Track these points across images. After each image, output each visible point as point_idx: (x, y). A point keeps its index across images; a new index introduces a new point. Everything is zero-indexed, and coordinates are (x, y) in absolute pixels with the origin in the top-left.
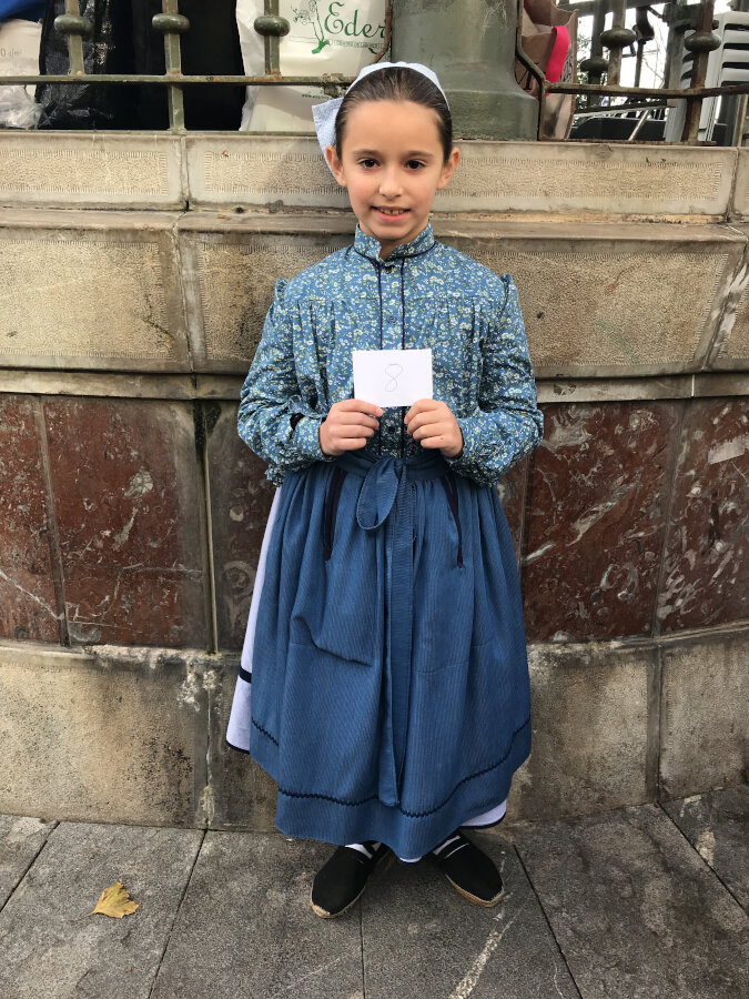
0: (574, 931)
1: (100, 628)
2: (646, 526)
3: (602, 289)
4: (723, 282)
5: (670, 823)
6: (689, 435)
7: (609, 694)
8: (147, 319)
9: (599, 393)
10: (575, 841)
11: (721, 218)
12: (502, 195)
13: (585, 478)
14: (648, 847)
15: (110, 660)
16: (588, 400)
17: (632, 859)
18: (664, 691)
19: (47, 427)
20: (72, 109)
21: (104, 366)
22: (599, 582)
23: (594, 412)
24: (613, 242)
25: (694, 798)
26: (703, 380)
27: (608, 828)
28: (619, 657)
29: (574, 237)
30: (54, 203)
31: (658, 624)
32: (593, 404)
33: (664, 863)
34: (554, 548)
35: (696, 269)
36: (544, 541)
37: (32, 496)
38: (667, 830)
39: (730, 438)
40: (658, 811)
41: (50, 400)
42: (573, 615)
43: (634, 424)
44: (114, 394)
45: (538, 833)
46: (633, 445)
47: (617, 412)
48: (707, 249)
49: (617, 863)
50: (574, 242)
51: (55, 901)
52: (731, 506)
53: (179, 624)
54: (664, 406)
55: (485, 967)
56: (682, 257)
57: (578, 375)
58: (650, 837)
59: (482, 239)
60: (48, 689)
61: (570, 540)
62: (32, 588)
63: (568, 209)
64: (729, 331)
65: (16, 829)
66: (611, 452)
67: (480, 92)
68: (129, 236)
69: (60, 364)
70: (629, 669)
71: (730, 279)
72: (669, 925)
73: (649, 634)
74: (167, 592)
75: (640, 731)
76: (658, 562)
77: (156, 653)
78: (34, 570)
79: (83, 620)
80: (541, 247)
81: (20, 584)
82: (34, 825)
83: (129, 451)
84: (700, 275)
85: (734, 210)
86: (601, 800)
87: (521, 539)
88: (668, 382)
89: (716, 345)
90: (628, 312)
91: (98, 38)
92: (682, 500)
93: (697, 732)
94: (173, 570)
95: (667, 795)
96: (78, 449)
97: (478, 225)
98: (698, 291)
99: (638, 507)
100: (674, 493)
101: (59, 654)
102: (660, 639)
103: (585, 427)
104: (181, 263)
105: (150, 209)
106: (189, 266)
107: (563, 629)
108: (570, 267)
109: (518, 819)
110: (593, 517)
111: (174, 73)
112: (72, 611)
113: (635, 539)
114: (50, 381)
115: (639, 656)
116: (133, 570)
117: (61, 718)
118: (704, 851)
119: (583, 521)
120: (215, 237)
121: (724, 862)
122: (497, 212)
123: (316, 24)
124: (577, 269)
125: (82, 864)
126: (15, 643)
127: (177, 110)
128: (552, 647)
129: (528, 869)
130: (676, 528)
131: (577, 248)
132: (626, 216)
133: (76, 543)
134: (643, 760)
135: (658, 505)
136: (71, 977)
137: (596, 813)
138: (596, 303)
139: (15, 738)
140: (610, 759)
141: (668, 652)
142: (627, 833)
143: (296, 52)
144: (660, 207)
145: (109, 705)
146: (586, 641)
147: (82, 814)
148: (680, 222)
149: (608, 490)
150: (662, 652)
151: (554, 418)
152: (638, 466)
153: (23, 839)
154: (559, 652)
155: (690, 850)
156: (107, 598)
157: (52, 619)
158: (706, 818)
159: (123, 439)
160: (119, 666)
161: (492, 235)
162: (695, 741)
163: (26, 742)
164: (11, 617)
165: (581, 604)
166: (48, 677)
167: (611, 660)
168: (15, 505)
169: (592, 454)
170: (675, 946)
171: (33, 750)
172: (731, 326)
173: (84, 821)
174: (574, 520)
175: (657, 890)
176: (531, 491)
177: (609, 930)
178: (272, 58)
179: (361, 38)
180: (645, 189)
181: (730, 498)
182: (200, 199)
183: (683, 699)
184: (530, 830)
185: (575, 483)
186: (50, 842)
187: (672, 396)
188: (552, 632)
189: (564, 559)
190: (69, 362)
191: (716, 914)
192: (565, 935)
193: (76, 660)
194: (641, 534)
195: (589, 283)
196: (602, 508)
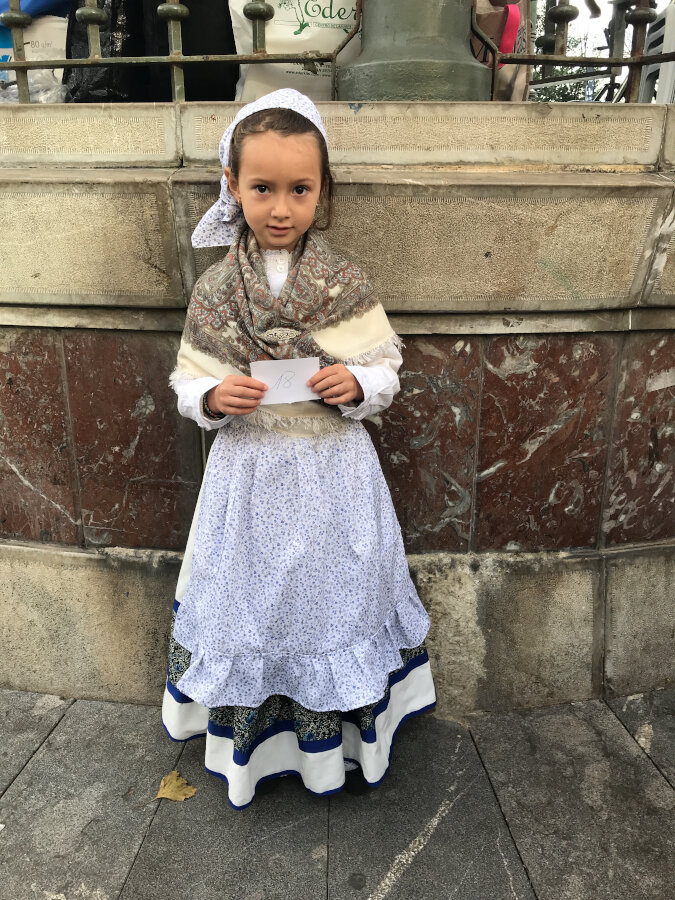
0: (519, 803)
1: (111, 532)
2: (589, 448)
3: (542, 231)
4: (654, 224)
5: (612, 716)
6: (628, 365)
7: (557, 599)
8: (147, 261)
9: (544, 326)
10: (524, 729)
11: (652, 167)
12: (453, 150)
13: (533, 403)
14: (592, 735)
15: (119, 560)
16: (533, 331)
17: (575, 745)
18: (608, 598)
19: (66, 356)
20: (92, 89)
21: (112, 302)
22: (548, 497)
23: (541, 343)
24: (551, 188)
25: (636, 696)
26: (639, 315)
27: (556, 719)
28: (566, 566)
29: (514, 183)
30: (71, 163)
31: (604, 538)
32: (539, 336)
33: (604, 749)
34: (505, 466)
35: (628, 213)
36: (496, 459)
37: (54, 416)
38: (610, 722)
39: (667, 368)
40: (601, 705)
41: (68, 333)
42: (524, 527)
43: (577, 354)
44: (121, 327)
45: (492, 721)
46: (576, 373)
47: (561, 343)
48: (638, 194)
49: (561, 748)
50: (515, 188)
51: (68, 761)
52: (669, 431)
53: (177, 530)
54: (605, 338)
55: (436, 829)
56: (615, 202)
57: (524, 309)
58: (594, 727)
59: (433, 186)
60: (67, 585)
61: (520, 459)
62: (53, 496)
63: (512, 161)
64: (661, 269)
65: (39, 703)
66: (556, 380)
67: (437, 61)
68: (131, 188)
69: (76, 301)
70: (576, 577)
71: (660, 221)
72: (605, 801)
73: (594, 546)
74: (168, 501)
75: (586, 633)
76: (602, 480)
77: (159, 554)
78: (55, 481)
79: (96, 525)
80: (486, 193)
81: (44, 493)
82: (54, 701)
83: (135, 377)
84: (632, 217)
85: (664, 161)
86: (551, 694)
87: (476, 457)
88: (607, 316)
89: (650, 282)
90: (567, 251)
91: (114, 28)
92: (623, 425)
93: (640, 637)
94: (173, 481)
95: (612, 692)
96: (91, 375)
97: (431, 175)
98: (631, 232)
99: (582, 429)
100: (616, 417)
101: (76, 554)
102: (604, 551)
103: (532, 356)
104: (175, 211)
105: (150, 166)
106: (182, 213)
107: (516, 539)
108: (513, 211)
109: (475, 709)
110: (541, 438)
111: (176, 54)
112: (88, 517)
113: (580, 459)
114: (69, 316)
115: (585, 565)
116: (139, 481)
117: (78, 610)
118: (642, 741)
119: (532, 441)
120: (203, 187)
121: (660, 751)
122: (450, 164)
123: (298, 9)
124: (520, 212)
125: (94, 733)
126: (41, 545)
127: (178, 86)
128: (505, 555)
129: (481, 751)
130: (618, 449)
131: (518, 193)
132: (565, 167)
133: (91, 458)
134: (589, 659)
135: (601, 428)
136: (78, 824)
137: (546, 706)
138: (537, 243)
139: (40, 626)
140: (559, 658)
141: (613, 562)
142: (573, 723)
143: (281, 34)
144: (596, 158)
145: (118, 598)
146: (535, 551)
147: (95, 694)
148: (614, 172)
149: (554, 414)
150: (607, 562)
151: (504, 348)
152: (582, 392)
153: (44, 712)
154: (511, 560)
155: (629, 738)
156: (117, 506)
157: (71, 524)
158: (647, 713)
159: (130, 367)
160: (126, 565)
161: (442, 183)
162: (637, 644)
163: (48, 630)
164: (37, 521)
165: (532, 517)
166: (67, 574)
167: (559, 569)
168: (40, 425)
169: (539, 382)
170: (609, 819)
171: (54, 636)
172: (663, 264)
173: (97, 699)
174: (524, 441)
175: (597, 772)
176: (485, 414)
177: (549, 803)
178: (259, 39)
179: (337, 20)
180: (582, 142)
181: (668, 423)
182: (192, 157)
183: (625, 604)
184: (485, 719)
185: (524, 408)
186: (67, 715)
187: (611, 329)
188: (505, 542)
189: (516, 476)
190: (83, 299)
191: (650, 794)
192: (510, 807)
193: (90, 559)
194: (585, 455)
195: (531, 224)
196: (549, 430)
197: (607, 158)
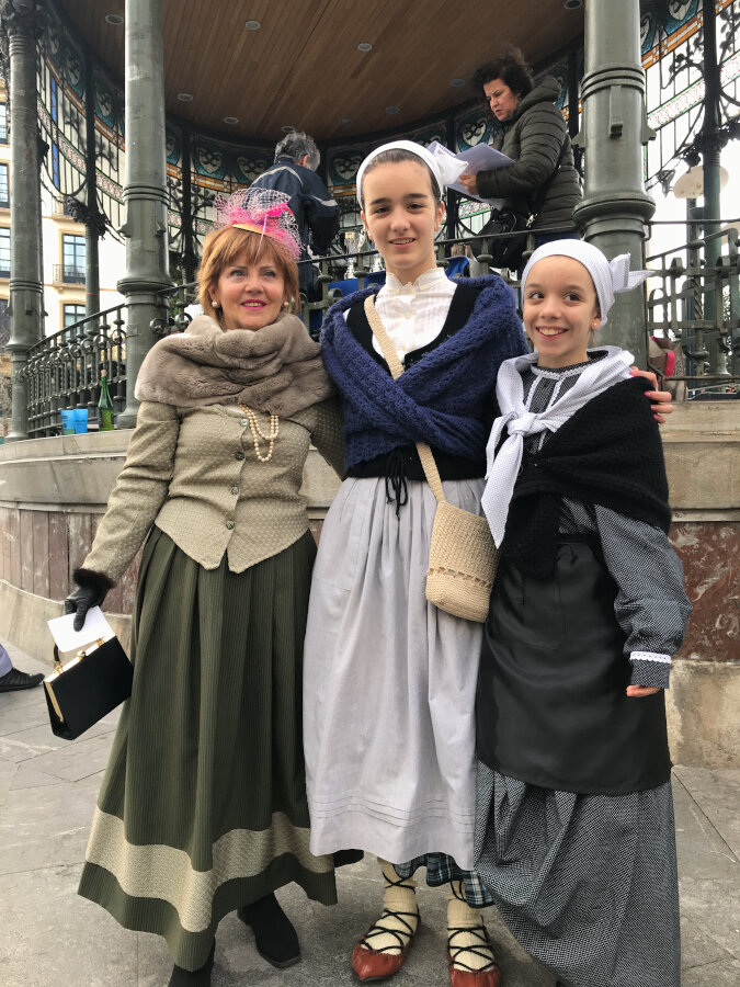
0: (704, 797)
2: (738, 593)
3: (691, 465)
7: (728, 692)
9: (700, 517)
10: (712, 774)
13: (699, 564)
16: (694, 521)
22: (715, 624)
23: (699, 527)
24: (694, 443)
28: (732, 670)
32: (698, 523)
42: (701, 643)
43: (723, 535)
46: (724, 546)
47: (712, 528)
50: (674, 444)
56: (730, 449)
57: (686, 507)
61: (694, 598)
63: (672, 431)
66: (712, 550)
86: (730, 759)
88: (738, 512)
90: (707, 476)
99: (733, 580)
103: (695, 535)
107: (696, 651)
110: (706, 586)
113: (733, 600)
119: (701, 587)
124: (677, 456)
128: (690, 661)
131: (676, 446)
132: (702, 433)
138: (689, 471)
140: (733, 733)
144: (717, 428)
146: (711, 660)
148: (731, 434)
149: (713, 570)
151: (677, 530)
152: (729, 557)
154: (694, 664)
165: (706, 637)
167: (727, 673)
169: (700, 552)
174: (696, 587)
180: (711, 421)
185: (693, 566)
188: (689, 653)
194: (736, 597)
195: (685, 462)
196: (711, 581)
197: (725, 428)
